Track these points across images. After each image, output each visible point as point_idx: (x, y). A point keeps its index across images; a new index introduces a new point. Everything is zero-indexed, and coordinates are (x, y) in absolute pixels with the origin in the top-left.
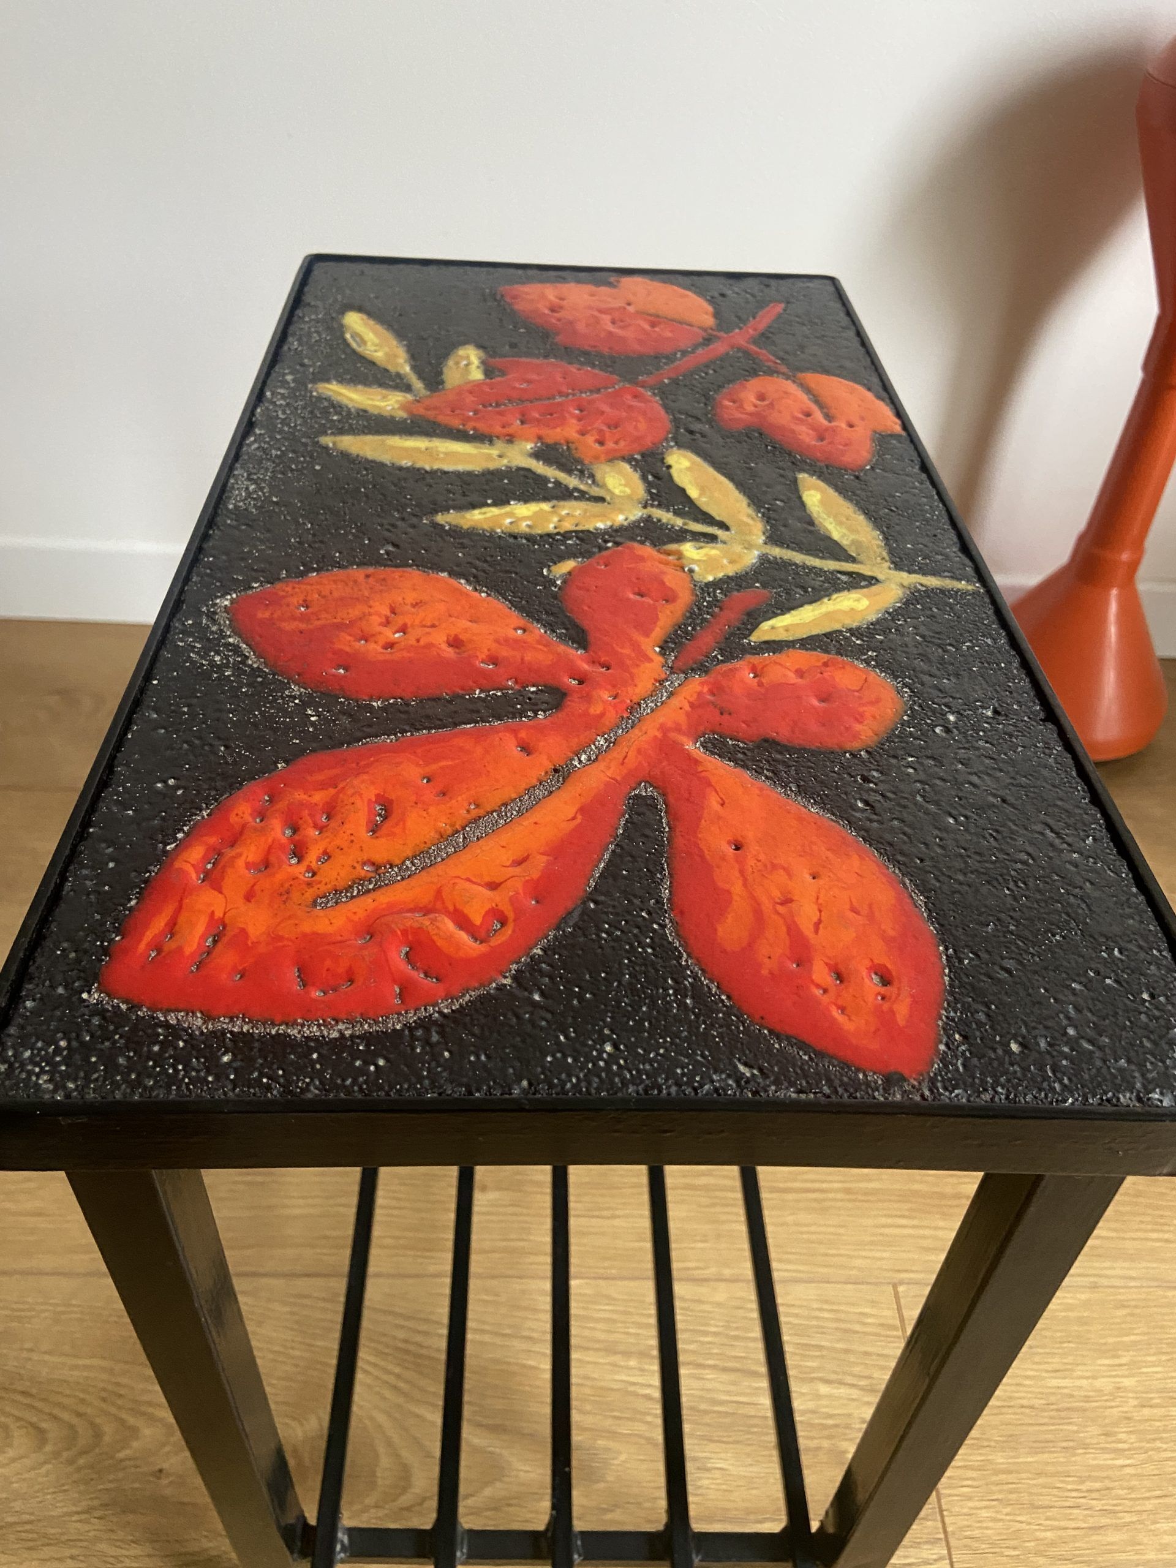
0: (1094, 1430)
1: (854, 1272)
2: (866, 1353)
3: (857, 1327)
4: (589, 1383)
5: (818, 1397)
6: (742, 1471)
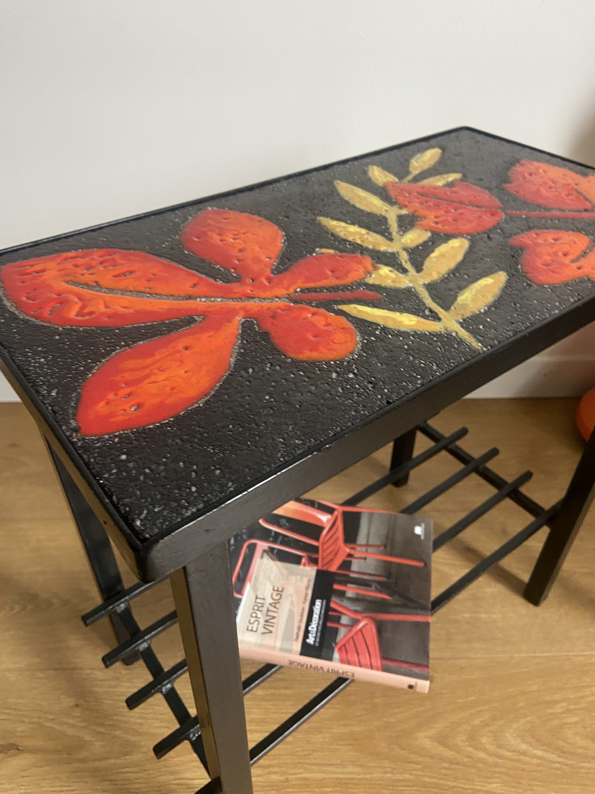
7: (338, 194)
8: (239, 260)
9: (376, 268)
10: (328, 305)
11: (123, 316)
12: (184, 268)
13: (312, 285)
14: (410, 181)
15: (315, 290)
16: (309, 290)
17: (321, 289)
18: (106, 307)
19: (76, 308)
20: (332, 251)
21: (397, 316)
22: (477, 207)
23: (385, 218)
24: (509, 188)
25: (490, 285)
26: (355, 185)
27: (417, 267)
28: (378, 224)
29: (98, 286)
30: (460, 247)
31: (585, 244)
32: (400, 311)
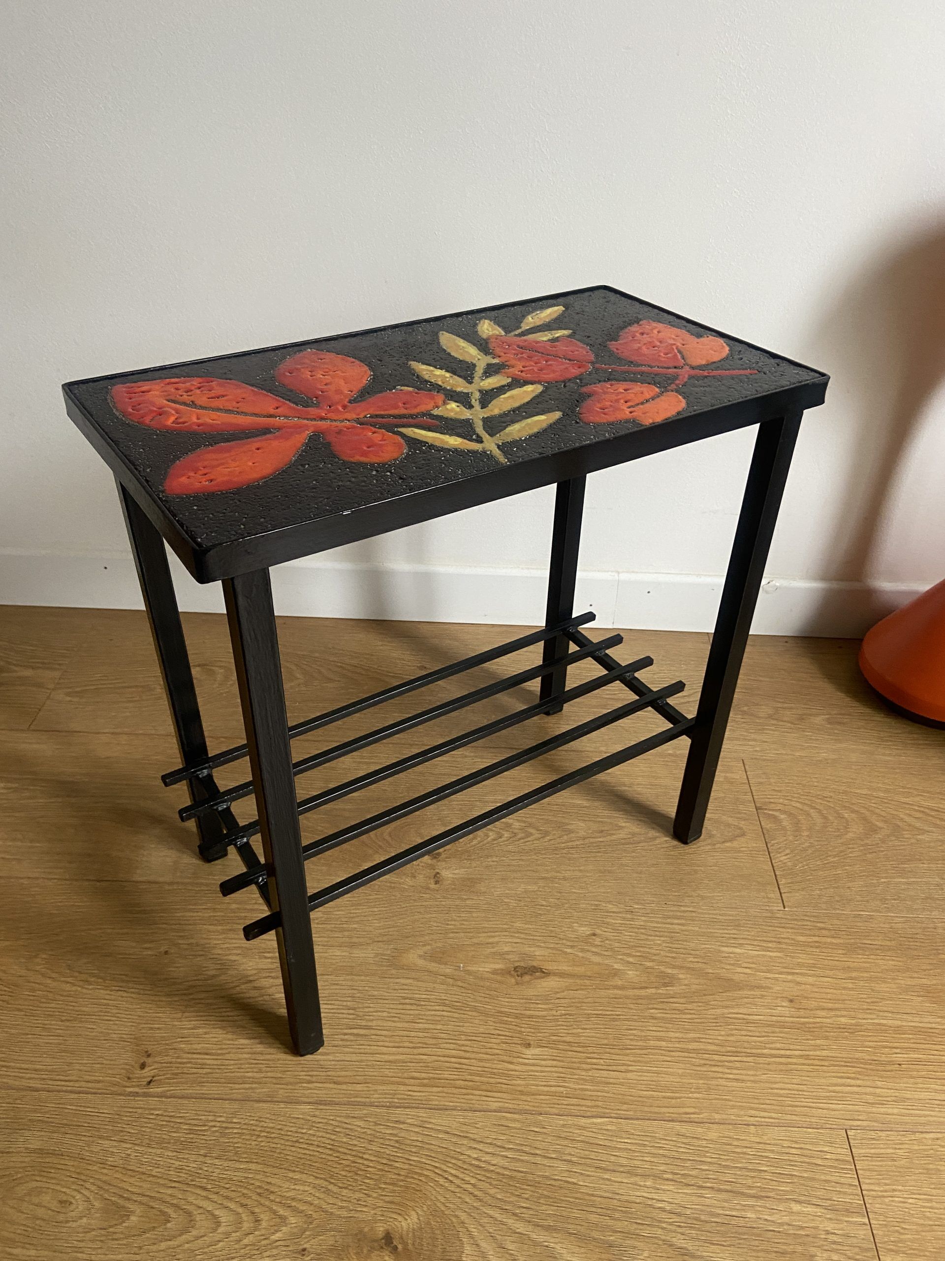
7: (439, 343)
8: (322, 392)
9: (445, 403)
10: (390, 428)
11: (211, 425)
12: (271, 395)
13: (382, 413)
14: (516, 335)
15: (382, 416)
16: (377, 416)
17: (390, 416)
18: (198, 419)
19: (172, 419)
20: (411, 389)
21: (446, 438)
22: (570, 360)
23: (474, 365)
24: (612, 345)
25: (541, 421)
26: (459, 336)
27: (484, 404)
28: (465, 370)
29: (193, 404)
30: (532, 391)
31: (652, 394)
32: (451, 435)
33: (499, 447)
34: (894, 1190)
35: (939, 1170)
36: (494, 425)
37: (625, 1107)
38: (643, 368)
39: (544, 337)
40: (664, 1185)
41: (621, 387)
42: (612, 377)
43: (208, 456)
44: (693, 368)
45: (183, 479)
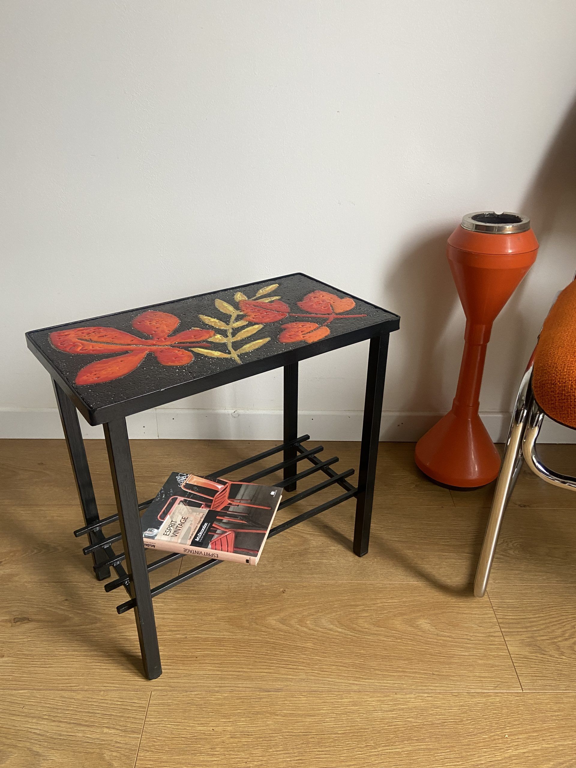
0: (208, 746)
1: (137, 687)
2: (128, 717)
3: (130, 708)
4: (14, 728)
5: (102, 733)
6: (60, 761)
7: (214, 305)
8: (155, 332)
9: (214, 335)
10: (186, 349)
11: (99, 350)
12: (130, 334)
13: (183, 341)
14: (253, 300)
15: (184, 343)
16: (181, 343)
17: (187, 343)
18: (93, 348)
19: (80, 348)
20: (198, 329)
21: (213, 352)
22: (278, 312)
23: (231, 316)
24: (299, 304)
25: (260, 342)
26: (225, 301)
27: (234, 335)
28: (225, 318)
29: (91, 340)
30: (258, 328)
31: (315, 327)
32: (216, 351)
33: (238, 356)
34: (163, 721)
35: (191, 710)
36: (237, 345)
37: (39, 684)
38: (313, 315)
39: (267, 300)
40: (41, 721)
41: (300, 324)
42: (297, 319)
43: (97, 365)
44: (337, 314)
45: (85, 378)
